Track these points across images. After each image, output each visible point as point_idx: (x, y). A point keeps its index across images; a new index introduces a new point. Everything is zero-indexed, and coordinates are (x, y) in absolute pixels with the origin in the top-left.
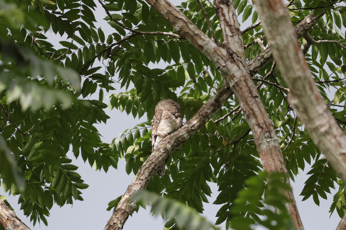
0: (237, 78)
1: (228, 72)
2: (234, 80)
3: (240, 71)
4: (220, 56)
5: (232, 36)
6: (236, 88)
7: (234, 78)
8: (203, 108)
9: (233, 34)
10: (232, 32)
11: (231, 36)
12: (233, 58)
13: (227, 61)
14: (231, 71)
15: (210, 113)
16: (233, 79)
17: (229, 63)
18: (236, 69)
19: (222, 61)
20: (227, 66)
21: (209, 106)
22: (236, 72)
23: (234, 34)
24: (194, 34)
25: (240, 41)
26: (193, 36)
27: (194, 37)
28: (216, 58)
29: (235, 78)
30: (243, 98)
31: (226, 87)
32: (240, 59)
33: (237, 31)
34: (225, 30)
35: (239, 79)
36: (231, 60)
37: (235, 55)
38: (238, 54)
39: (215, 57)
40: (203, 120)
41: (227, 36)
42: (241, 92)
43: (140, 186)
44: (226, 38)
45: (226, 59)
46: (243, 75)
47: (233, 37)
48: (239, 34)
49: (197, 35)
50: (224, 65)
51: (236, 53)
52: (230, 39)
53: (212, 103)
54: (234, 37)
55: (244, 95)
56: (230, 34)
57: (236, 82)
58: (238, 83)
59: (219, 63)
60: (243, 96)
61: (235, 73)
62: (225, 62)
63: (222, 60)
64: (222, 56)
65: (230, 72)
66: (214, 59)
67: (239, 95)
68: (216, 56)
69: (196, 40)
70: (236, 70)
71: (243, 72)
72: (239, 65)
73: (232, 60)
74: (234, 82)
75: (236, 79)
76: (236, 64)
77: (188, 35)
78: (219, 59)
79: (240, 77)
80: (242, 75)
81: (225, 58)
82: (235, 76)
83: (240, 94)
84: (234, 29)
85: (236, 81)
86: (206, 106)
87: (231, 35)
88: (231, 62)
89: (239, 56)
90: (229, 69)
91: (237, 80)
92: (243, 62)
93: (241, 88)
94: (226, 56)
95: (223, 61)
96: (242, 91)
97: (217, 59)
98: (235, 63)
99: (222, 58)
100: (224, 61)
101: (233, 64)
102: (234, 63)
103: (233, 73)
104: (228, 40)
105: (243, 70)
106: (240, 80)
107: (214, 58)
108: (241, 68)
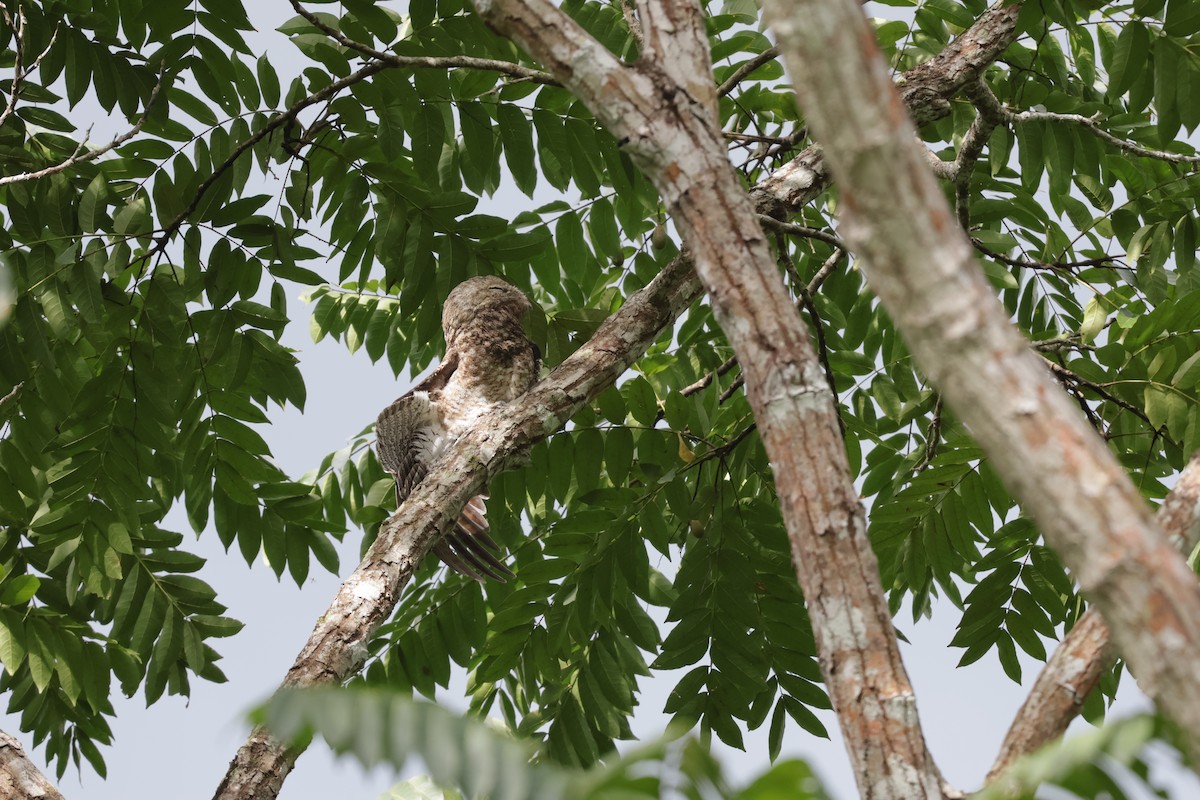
0: (688, 177)
1: (658, 156)
2: (679, 184)
3: (698, 153)
4: (629, 100)
5: (673, 33)
6: (685, 211)
7: (677, 176)
9: (675, 26)
10: (672, 16)
11: (670, 33)
12: (674, 108)
13: (655, 118)
14: (669, 152)
16: (674, 182)
17: (659, 124)
18: (684, 147)
19: (637, 117)
20: (652, 134)
23: (680, 26)
24: (540, 26)
25: (700, 49)
26: (535, 31)
27: (540, 33)
28: (615, 106)
29: (681, 176)
30: (708, 246)
32: (698, 112)
33: (690, 15)
34: (649, 12)
35: (694, 179)
36: (668, 114)
37: (683, 96)
38: (692, 96)
39: (611, 104)
41: (654, 30)
42: (702, 224)
43: (383, 585)
44: (651, 40)
45: (652, 111)
46: (710, 165)
47: (676, 36)
48: (697, 25)
49: (551, 28)
50: (643, 130)
51: (684, 91)
52: (665, 41)
54: (680, 35)
55: (713, 234)
56: (664, 24)
57: (683, 190)
58: (691, 193)
59: (625, 124)
60: (709, 239)
61: (679, 158)
62: (648, 120)
63: (638, 114)
64: (636, 102)
65: (663, 156)
66: (608, 113)
67: (696, 236)
68: (616, 100)
69: (545, 46)
70: (686, 150)
71: (709, 156)
72: (694, 131)
73: (672, 115)
74: (679, 190)
75: (686, 180)
76: (686, 128)
77: (521, 27)
78: (626, 111)
79: (700, 175)
80: (707, 167)
81: (646, 107)
82: (682, 172)
84: (679, 8)
85: (684, 186)
87: (669, 27)
88: (669, 122)
89: (696, 99)
90: (662, 147)
91: (689, 183)
92: (709, 122)
93: (701, 213)
94: (651, 103)
95: (642, 120)
96: (706, 223)
97: (621, 111)
98: (681, 126)
99: (636, 107)
100: (644, 119)
101: (675, 129)
102: (678, 126)
103: (675, 160)
104: (660, 45)
105: (708, 148)
106: (700, 185)
107: (608, 108)
108: (703, 142)
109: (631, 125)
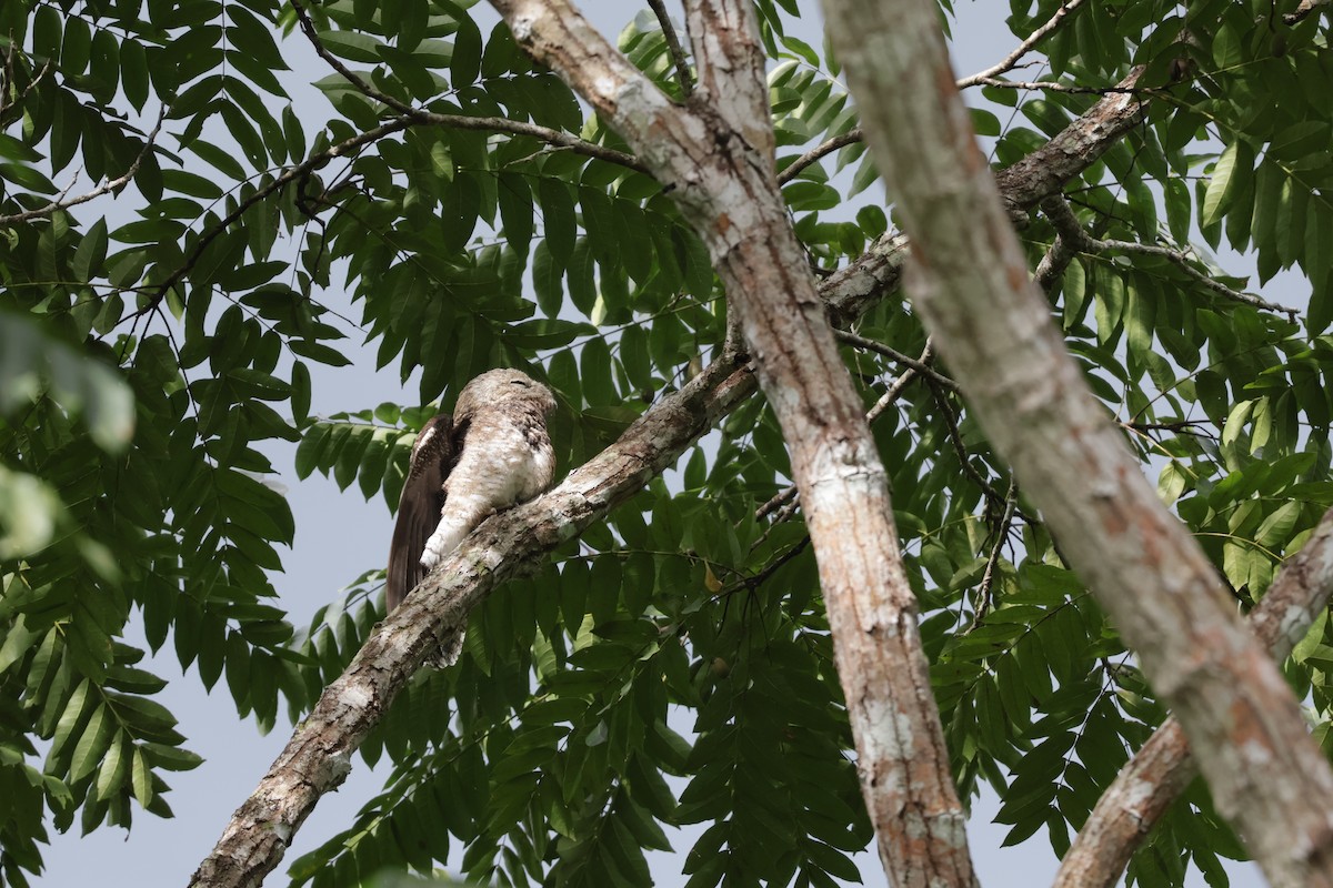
0: (739, 231)
1: (707, 205)
2: (728, 237)
3: (751, 204)
4: (677, 142)
5: (730, 72)
6: (734, 267)
7: (727, 228)
9: (733, 64)
10: (731, 53)
11: (726, 71)
12: (727, 153)
13: (705, 164)
14: (719, 202)
16: (724, 235)
17: (710, 171)
18: (736, 196)
19: (686, 162)
20: (702, 181)
22: (737, 206)
23: (738, 65)
24: (583, 56)
25: (759, 91)
26: (578, 61)
27: (583, 63)
28: (662, 148)
29: (732, 229)
30: (757, 307)
32: (753, 160)
33: (750, 53)
34: (704, 47)
35: (746, 233)
36: (720, 160)
37: (738, 141)
38: (747, 141)
39: (658, 146)
41: (709, 67)
42: (752, 284)
44: (705, 78)
45: (703, 156)
46: (763, 219)
47: (733, 76)
48: (756, 64)
49: (595, 58)
50: (691, 176)
51: (739, 136)
52: (720, 80)
54: (738, 74)
55: (763, 294)
56: (722, 62)
57: (733, 244)
58: (741, 248)
59: (672, 169)
60: (759, 300)
61: (731, 209)
62: (698, 166)
63: (687, 158)
64: (686, 145)
65: (712, 205)
66: (654, 155)
67: (744, 297)
68: (664, 141)
69: (589, 78)
70: (739, 201)
71: (763, 208)
72: (748, 180)
73: (724, 161)
74: (728, 244)
75: (737, 234)
76: (739, 176)
77: (561, 56)
78: (673, 154)
79: (752, 229)
80: (760, 220)
81: (696, 151)
82: (733, 224)
83: (746, 293)
84: (738, 44)
85: (734, 241)
87: (726, 65)
88: (720, 168)
89: (752, 145)
90: (712, 196)
91: (740, 237)
92: (765, 171)
93: (751, 271)
94: (702, 146)
95: (690, 165)
96: (756, 282)
97: (668, 154)
98: (734, 174)
99: (685, 151)
100: (693, 164)
101: (728, 177)
102: (730, 173)
103: (726, 211)
104: (715, 84)
105: (762, 199)
106: (752, 239)
107: (654, 150)
108: (757, 192)
109: (679, 170)
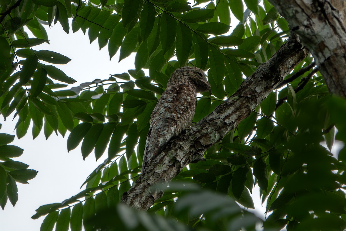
0: (330, 50)
1: (314, 37)
2: (324, 53)
3: (336, 37)
4: (299, 6)
6: (327, 68)
7: (324, 49)
8: (248, 83)
12: (323, 11)
13: (313, 17)
14: (320, 36)
15: (261, 92)
16: (322, 53)
17: (315, 20)
18: (328, 33)
19: (303, 16)
20: (311, 25)
21: (260, 79)
22: (329, 38)
28: (292, 9)
29: (326, 49)
30: (340, 88)
31: (293, 44)
32: (336, 15)
35: (333, 52)
36: (320, 15)
37: (329, 6)
38: (332, 5)
39: (289, 8)
40: (246, 104)
42: (337, 77)
45: (311, 13)
46: (342, 44)
50: (306, 23)
51: (329, 3)
53: (266, 74)
55: (342, 82)
57: (327, 57)
58: (331, 59)
59: (296, 19)
60: (340, 85)
61: (326, 39)
62: (309, 18)
63: (304, 14)
64: (303, 7)
65: (316, 38)
66: (287, 12)
67: (333, 83)
68: (292, 6)
70: (329, 35)
71: (341, 39)
72: (334, 25)
73: (322, 15)
74: (324, 57)
75: (329, 52)
76: (330, 23)
78: (297, 12)
79: (336, 49)
80: (340, 45)
81: (308, 11)
82: (327, 47)
83: (334, 81)
85: (328, 55)
86: (253, 80)
88: (320, 19)
89: (335, 8)
90: (316, 33)
91: (331, 54)
92: (342, 21)
93: (336, 70)
94: (311, 8)
95: (305, 17)
96: (338, 76)
97: (294, 12)
98: (327, 22)
99: (303, 11)
100: (307, 17)
101: (324, 23)
102: (325, 22)
103: (323, 40)
105: (342, 35)
106: (336, 55)
107: (287, 10)
108: (338, 31)
109: (299, 20)
